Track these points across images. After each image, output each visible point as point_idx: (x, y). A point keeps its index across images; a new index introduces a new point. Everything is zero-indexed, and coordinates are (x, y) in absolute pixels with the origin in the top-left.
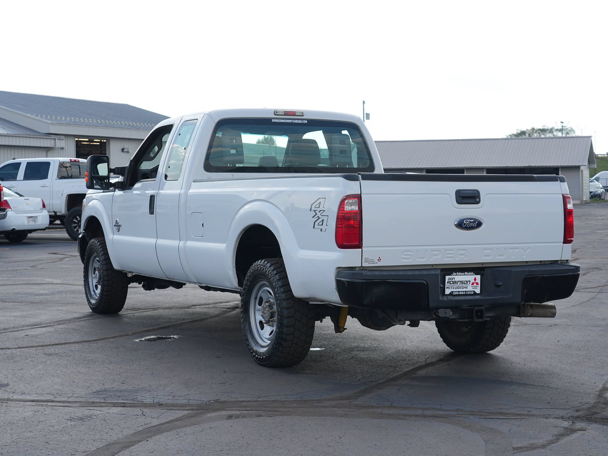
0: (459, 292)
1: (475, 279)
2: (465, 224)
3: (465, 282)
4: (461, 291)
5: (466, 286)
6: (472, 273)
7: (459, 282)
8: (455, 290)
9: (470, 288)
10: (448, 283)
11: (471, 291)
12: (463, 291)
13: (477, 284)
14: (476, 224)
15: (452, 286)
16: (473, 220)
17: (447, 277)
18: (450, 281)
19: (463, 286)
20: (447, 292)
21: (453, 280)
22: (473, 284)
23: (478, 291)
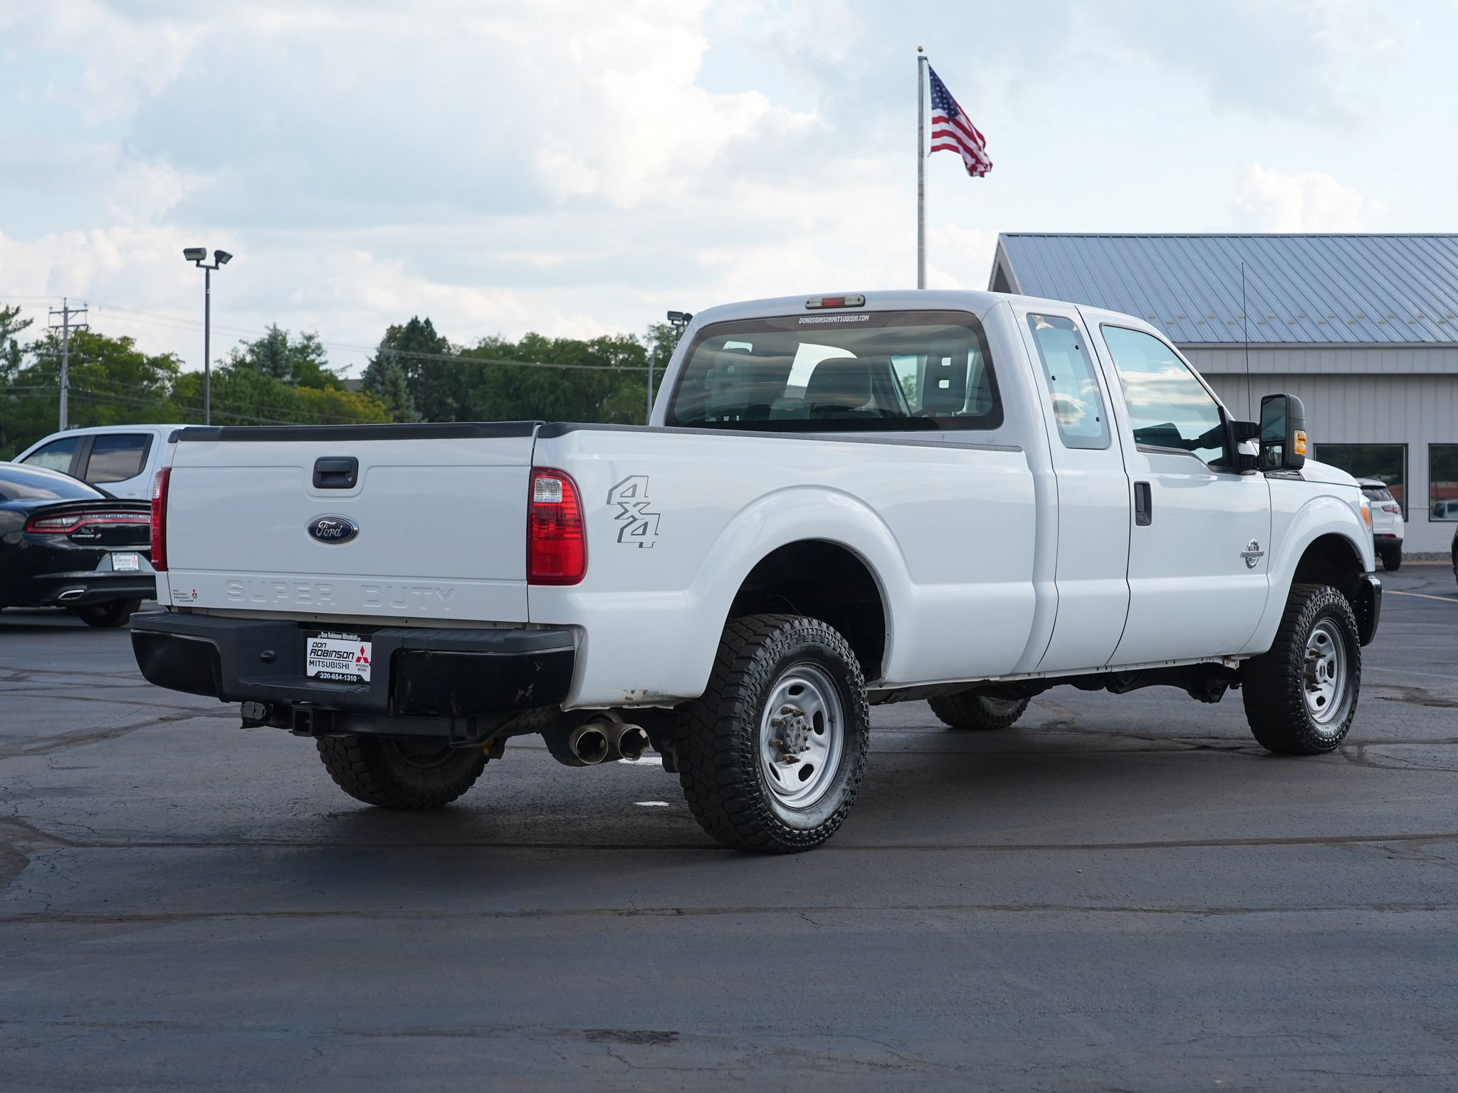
0: (331, 674)
1: (362, 651)
2: (320, 529)
3: (345, 655)
4: (335, 674)
5: (347, 663)
6: (355, 637)
7: (334, 653)
8: (325, 669)
9: (353, 669)
10: (312, 652)
11: (354, 675)
12: (339, 674)
13: (366, 660)
14: (339, 531)
15: (322, 660)
16: (335, 523)
17: (310, 641)
18: (317, 649)
19: (341, 662)
20: (311, 671)
21: (323, 649)
22: (359, 659)
23: (367, 676)
